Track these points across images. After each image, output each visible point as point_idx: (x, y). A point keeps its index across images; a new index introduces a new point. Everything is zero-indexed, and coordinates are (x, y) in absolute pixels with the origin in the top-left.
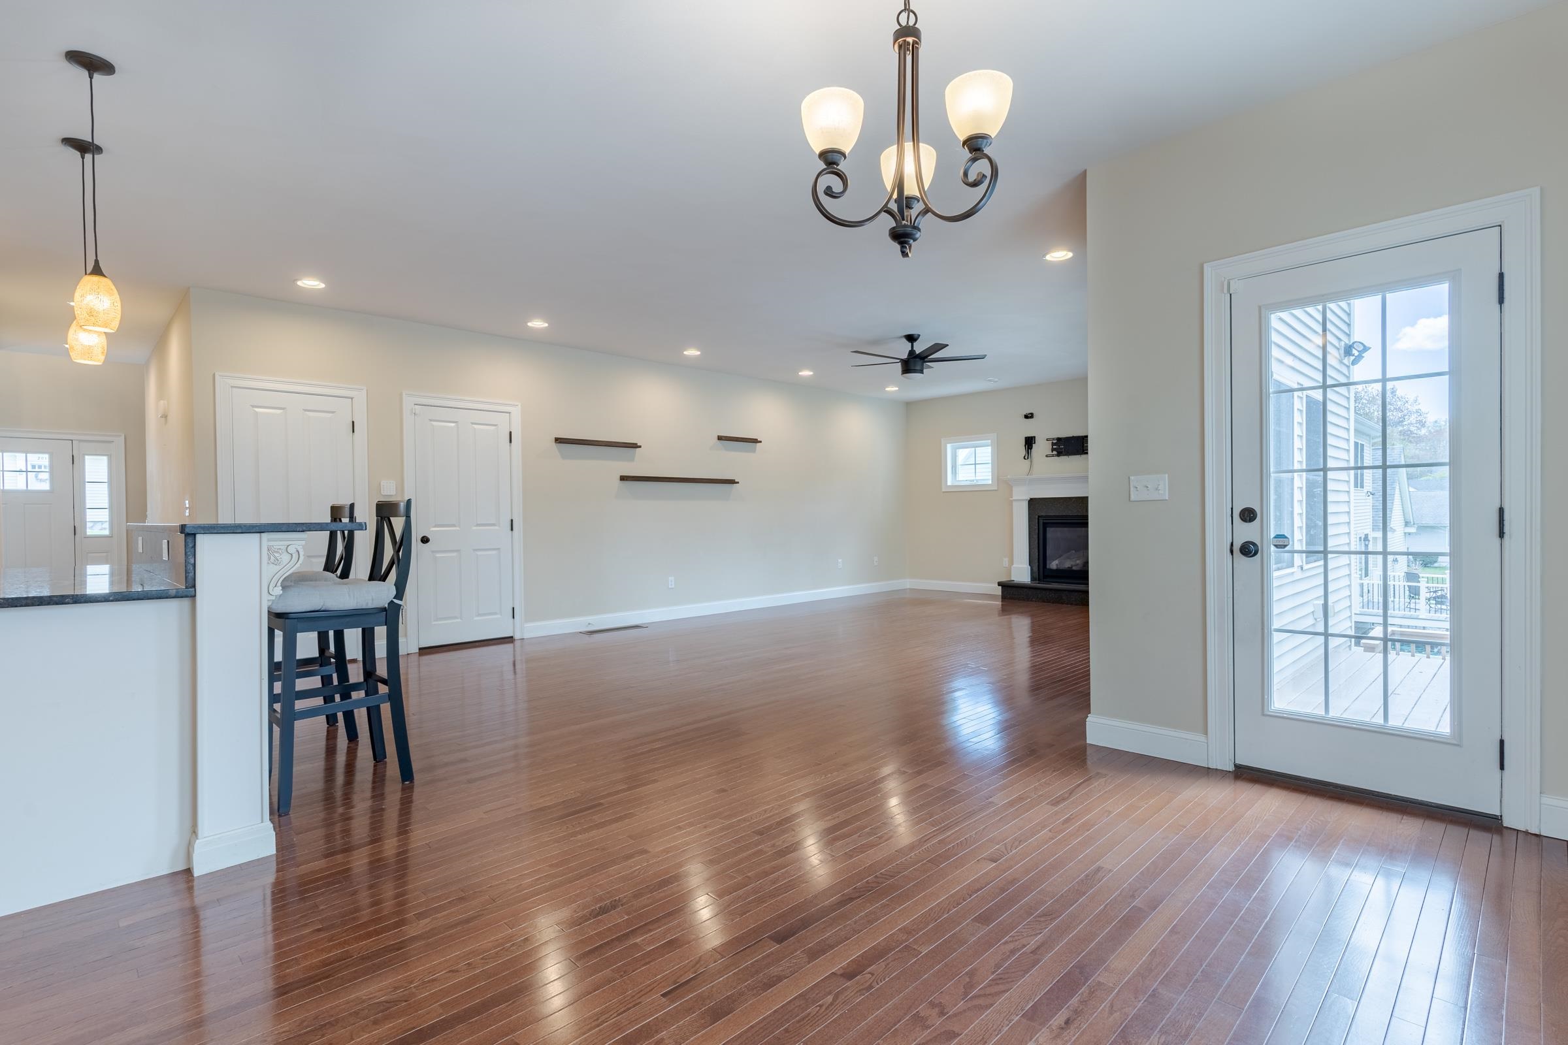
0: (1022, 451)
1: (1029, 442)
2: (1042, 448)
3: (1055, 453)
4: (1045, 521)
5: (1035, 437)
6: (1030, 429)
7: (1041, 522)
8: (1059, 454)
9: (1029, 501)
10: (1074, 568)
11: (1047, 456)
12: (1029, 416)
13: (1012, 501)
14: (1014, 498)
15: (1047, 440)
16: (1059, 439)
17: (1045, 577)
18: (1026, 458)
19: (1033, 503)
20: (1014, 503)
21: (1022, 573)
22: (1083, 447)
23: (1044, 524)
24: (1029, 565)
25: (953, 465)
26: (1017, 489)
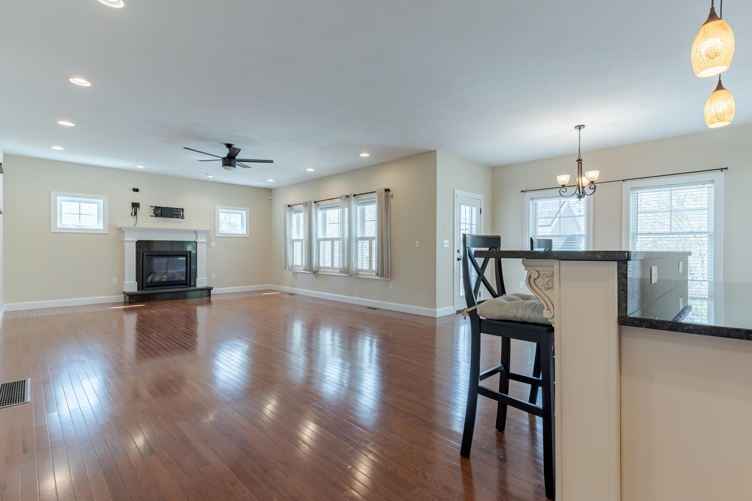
0: (130, 210)
1: (135, 206)
2: (145, 211)
3: (154, 215)
4: (147, 254)
5: (139, 203)
6: (136, 197)
7: (145, 254)
8: (157, 216)
9: (137, 242)
10: (163, 280)
11: (151, 216)
12: (136, 190)
13: (124, 241)
14: (126, 239)
15: (151, 207)
16: (156, 207)
17: (147, 287)
18: (133, 214)
19: (140, 244)
20: (125, 243)
21: (131, 286)
22: (175, 214)
23: (147, 255)
24: (136, 281)
25: (61, 213)
26: (126, 234)
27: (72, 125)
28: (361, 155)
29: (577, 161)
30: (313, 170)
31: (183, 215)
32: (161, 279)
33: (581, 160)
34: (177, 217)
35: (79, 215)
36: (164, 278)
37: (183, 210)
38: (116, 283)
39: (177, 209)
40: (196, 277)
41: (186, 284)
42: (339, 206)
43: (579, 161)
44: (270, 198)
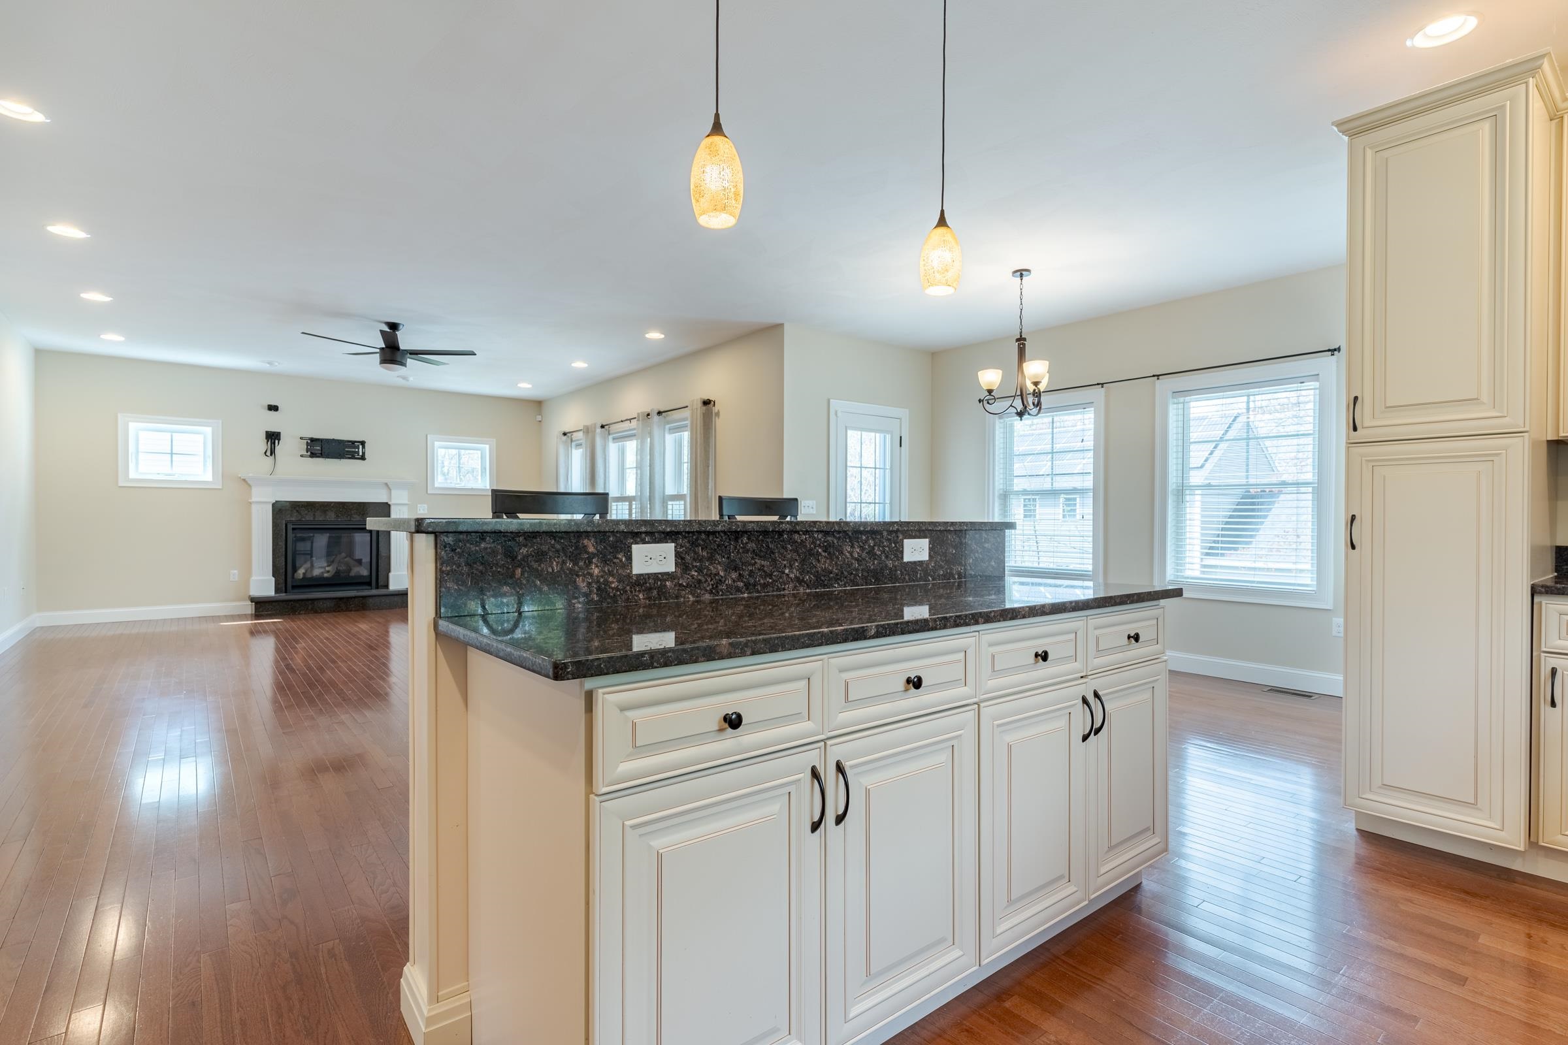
0: (262, 445)
1: (273, 437)
2: (290, 447)
3: (308, 454)
4: (295, 526)
5: (280, 433)
6: (273, 422)
7: (290, 527)
8: (313, 455)
9: (273, 505)
10: (326, 575)
11: (302, 456)
12: (273, 408)
13: (251, 503)
14: (254, 499)
15: (301, 438)
16: (312, 440)
17: (294, 587)
18: (268, 453)
19: (280, 508)
20: (254, 507)
21: (264, 585)
22: (348, 451)
23: (293, 529)
24: (273, 576)
25: (137, 452)
26: (254, 490)
27: (108, 299)
28: (647, 336)
29: (1018, 340)
30: (586, 365)
31: (364, 453)
32: (322, 573)
33: (1025, 339)
34: (353, 458)
35: (170, 455)
36: (328, 572)
37: (363, 443)
38: (237, 579)
39: (353, 442)
40: (389, 571)
41: (369, 584)
42: (635, 435)
43: (1021, 340)
44: (539, 418)
